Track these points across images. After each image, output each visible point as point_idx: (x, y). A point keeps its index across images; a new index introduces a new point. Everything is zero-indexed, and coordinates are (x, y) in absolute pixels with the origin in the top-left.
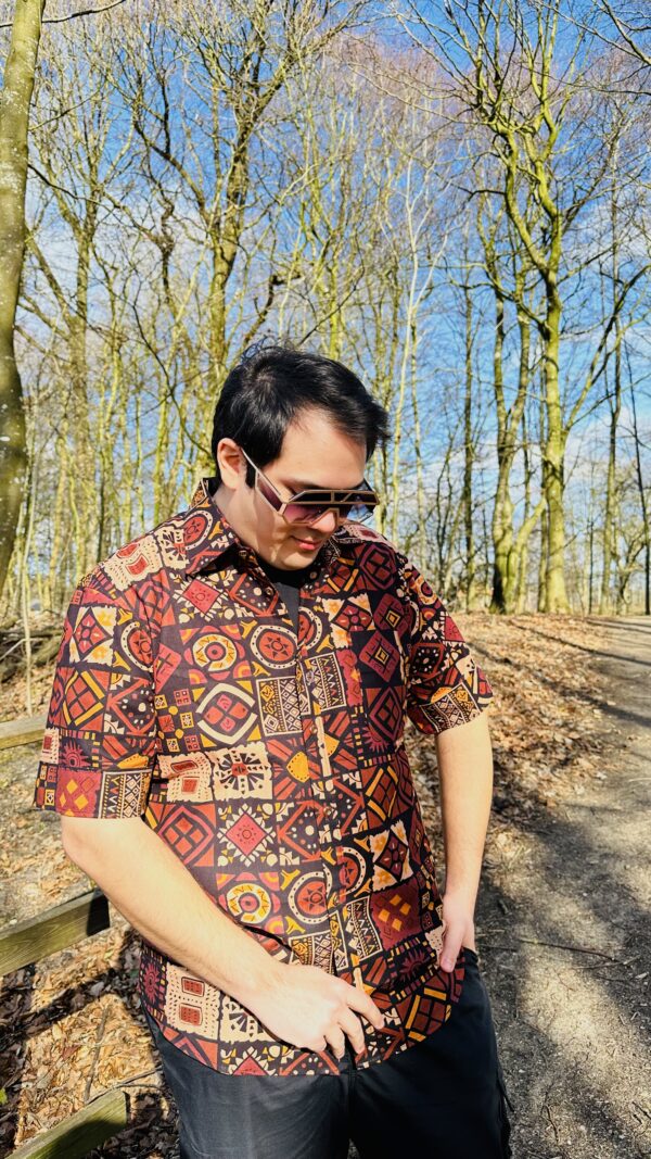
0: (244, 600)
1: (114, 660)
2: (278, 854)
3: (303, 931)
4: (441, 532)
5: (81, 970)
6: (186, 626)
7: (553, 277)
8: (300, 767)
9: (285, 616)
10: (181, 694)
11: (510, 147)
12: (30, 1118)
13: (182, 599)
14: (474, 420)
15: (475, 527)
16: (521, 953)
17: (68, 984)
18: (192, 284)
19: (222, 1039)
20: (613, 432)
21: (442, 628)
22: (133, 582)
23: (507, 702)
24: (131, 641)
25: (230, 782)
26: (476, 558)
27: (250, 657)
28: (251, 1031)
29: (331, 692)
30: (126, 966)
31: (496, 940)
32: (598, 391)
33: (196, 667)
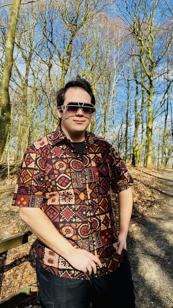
0: (69, 153)
1: (35, 167)
2: (76, 219)
3: (82, 239)
4: (119, 145)
5: (19, 255)
6: (53, 159)
7: (152, 78)
8: (82, 196)
9: (79, 157)
10: (52, 176)
11: (142, 44)
12: (4, 293)
13: (53, 152)
14: (129, 115)
15: (128, 144)
16: (137, 256)
17: (15, 258)
18: (56, 76)
19: (59, 268)
20: (166, 120)
21: (121, 164)
22: (41, 147)
23: (135, 190)
24: (40, 162)
25: (64, 200)
26: (128, 152)
27: (70, 167)
28: (67, 266)
29: (90, 178)
30: (31, 254)
31: (130, 252)
32: (162, 109)
33: (56, 169)
